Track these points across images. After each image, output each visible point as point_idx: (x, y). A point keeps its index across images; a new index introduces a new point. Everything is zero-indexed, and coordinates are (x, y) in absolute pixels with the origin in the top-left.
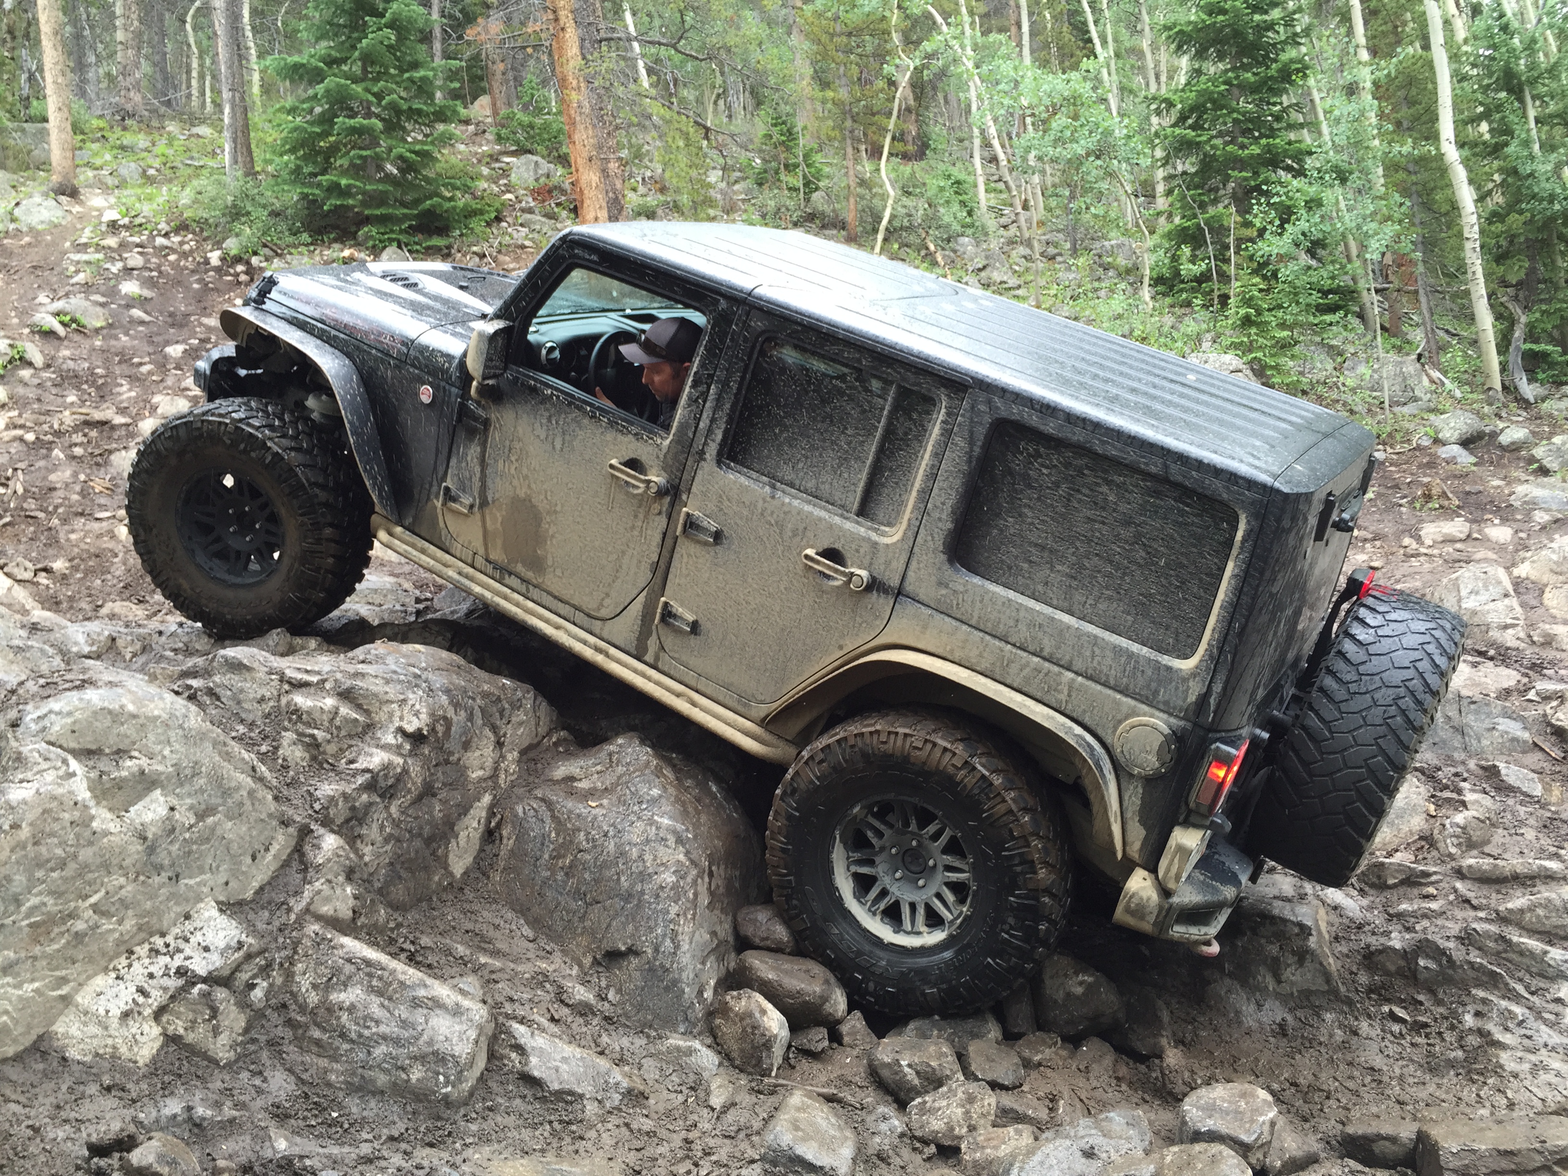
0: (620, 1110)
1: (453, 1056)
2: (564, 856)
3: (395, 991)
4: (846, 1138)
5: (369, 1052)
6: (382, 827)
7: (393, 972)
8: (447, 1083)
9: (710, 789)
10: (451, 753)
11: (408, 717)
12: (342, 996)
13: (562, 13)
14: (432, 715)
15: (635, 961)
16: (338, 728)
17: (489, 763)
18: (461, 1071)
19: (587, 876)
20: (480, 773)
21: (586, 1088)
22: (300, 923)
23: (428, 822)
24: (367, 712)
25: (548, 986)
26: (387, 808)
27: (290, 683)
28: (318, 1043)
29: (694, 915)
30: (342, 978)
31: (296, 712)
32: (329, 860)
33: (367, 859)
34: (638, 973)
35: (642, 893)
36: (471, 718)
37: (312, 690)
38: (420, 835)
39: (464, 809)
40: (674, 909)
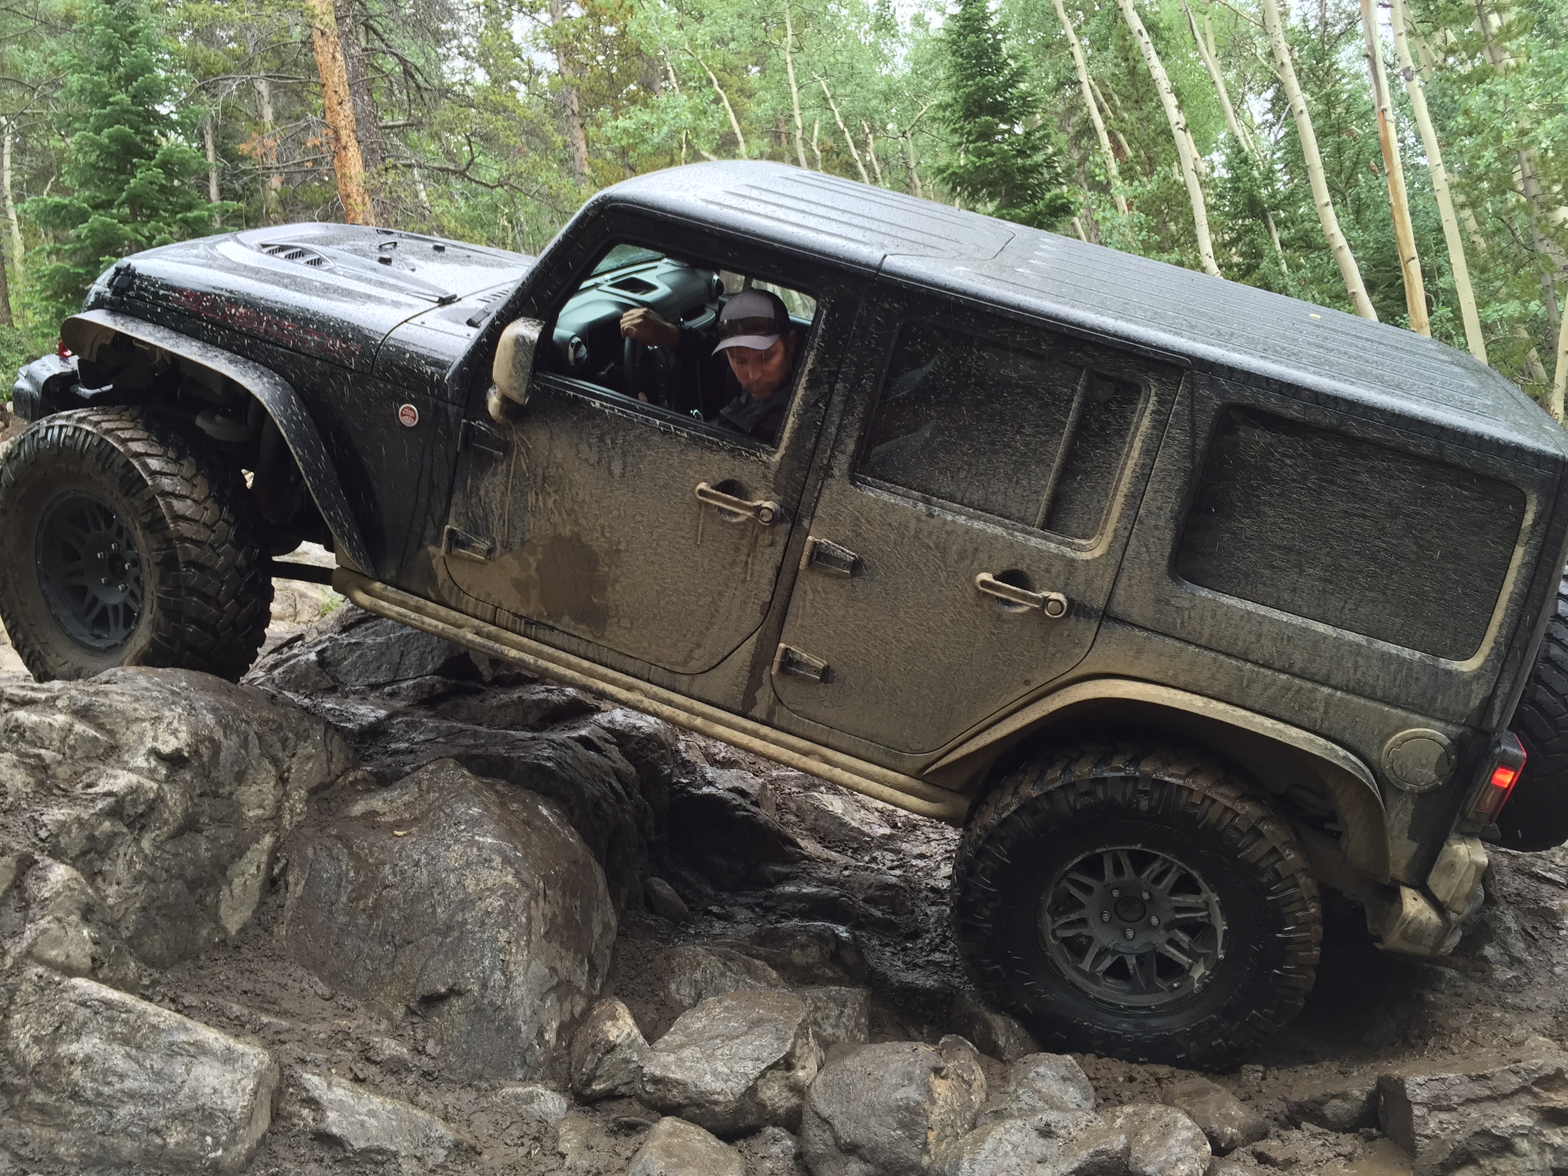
0: (445, 1168)
1: (224, 1111)
2: (366, 896)
3: (145, 1037)
4: (731, 1161)
5: (111, 1115)
6: (131, 864)
7: (142, 1014)
8: (217, 1145)
9: (540, 814)
10: (221, 785)
11: (163, 736)
12: (74, 1047)
13: (344, 133)
14: (194, 734)
15: (457, 1003)
16: (73, 748)
17: (270, 801)
18: (235, 1129)
19: (395, 915)
20: (260, 812)
21: (401, 1145)
22: (18, 967)
23: (191, 861)
24: (111, 733)
25: (349, 1044)
26: (137, 841)
27: (10, 701)
28: (41, 1109)
29: (528, 942)
30: (74, 1025)
31: (18, 727)
32: (58, 894)
33: (111, 901)
34: (463, 1017)
35: (465, 922)
36: (245, 744)
37: (40, 708)
38: (181, 876)
39: (239, 851)
40: (504, 936)
